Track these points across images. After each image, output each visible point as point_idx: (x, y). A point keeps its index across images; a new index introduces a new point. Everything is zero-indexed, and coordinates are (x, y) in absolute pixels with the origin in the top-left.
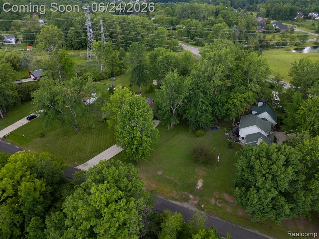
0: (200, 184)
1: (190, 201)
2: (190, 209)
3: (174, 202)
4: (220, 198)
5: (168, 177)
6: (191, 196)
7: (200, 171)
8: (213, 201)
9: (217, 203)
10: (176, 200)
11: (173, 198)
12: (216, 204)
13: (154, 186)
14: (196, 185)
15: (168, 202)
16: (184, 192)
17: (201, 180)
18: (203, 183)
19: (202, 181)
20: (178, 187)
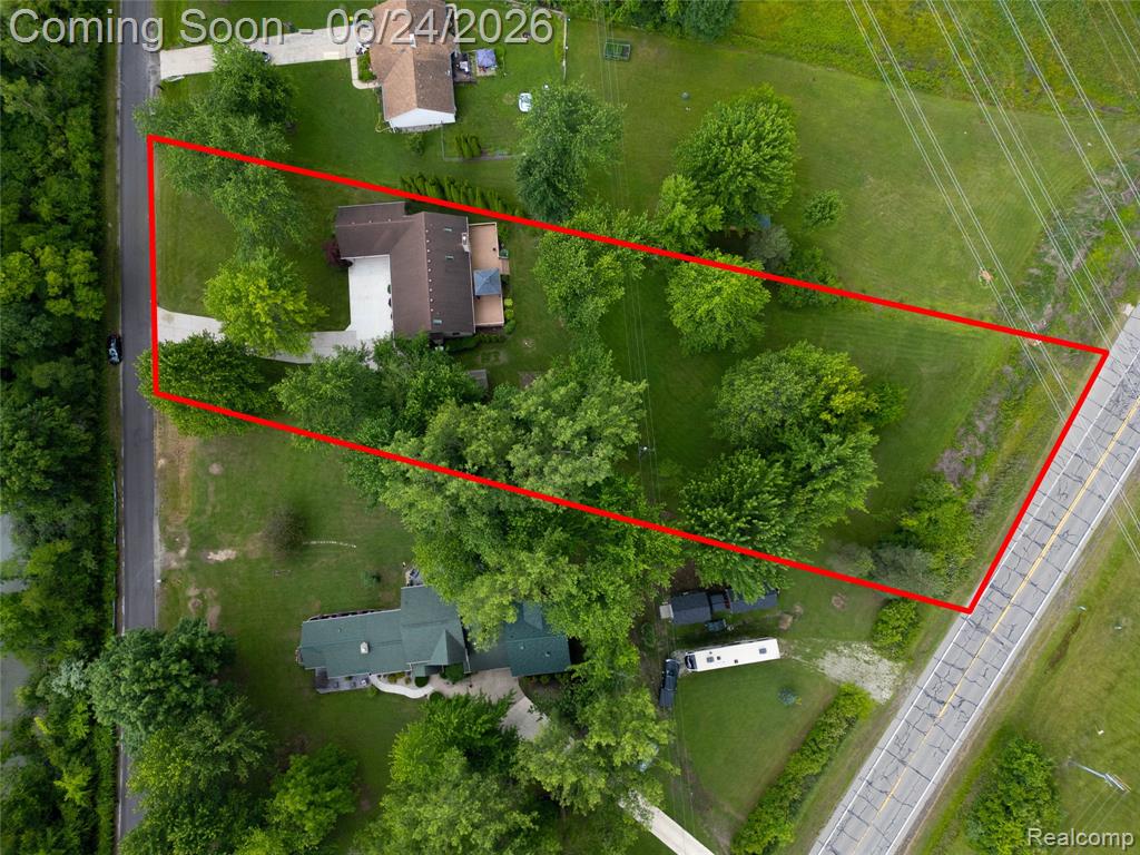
0: (221, 556)
1: (172, 554)
2: (155, 561)
3: (156, 528)
4: (204, 602)
5: (211, 489)
6: (183, 552)
7: (260, 543)
8: (192, 592)
9: (193, 601)
10: (163, 530)
11: (165, 522)
12: (190, 598)
14: (216, 547)
15: (151, 520)
16: (190, 534)
17: (234, 552)
18: (228, 559)
19: (233, 557)
20: (196, 519)
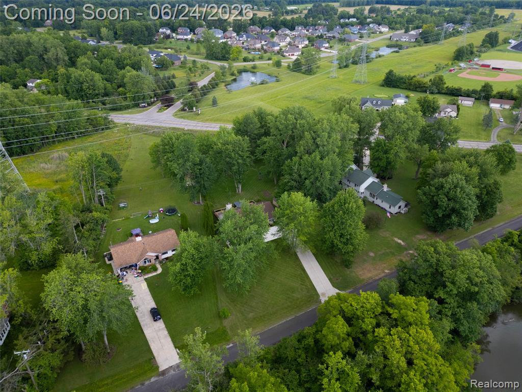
0: (400, 241)
7: (384, 233)
13: (385, 265)
14: (399, 244)
16: (403, 253)
18: (399, 239)
19: (396, 238)
20: (396, 253)
